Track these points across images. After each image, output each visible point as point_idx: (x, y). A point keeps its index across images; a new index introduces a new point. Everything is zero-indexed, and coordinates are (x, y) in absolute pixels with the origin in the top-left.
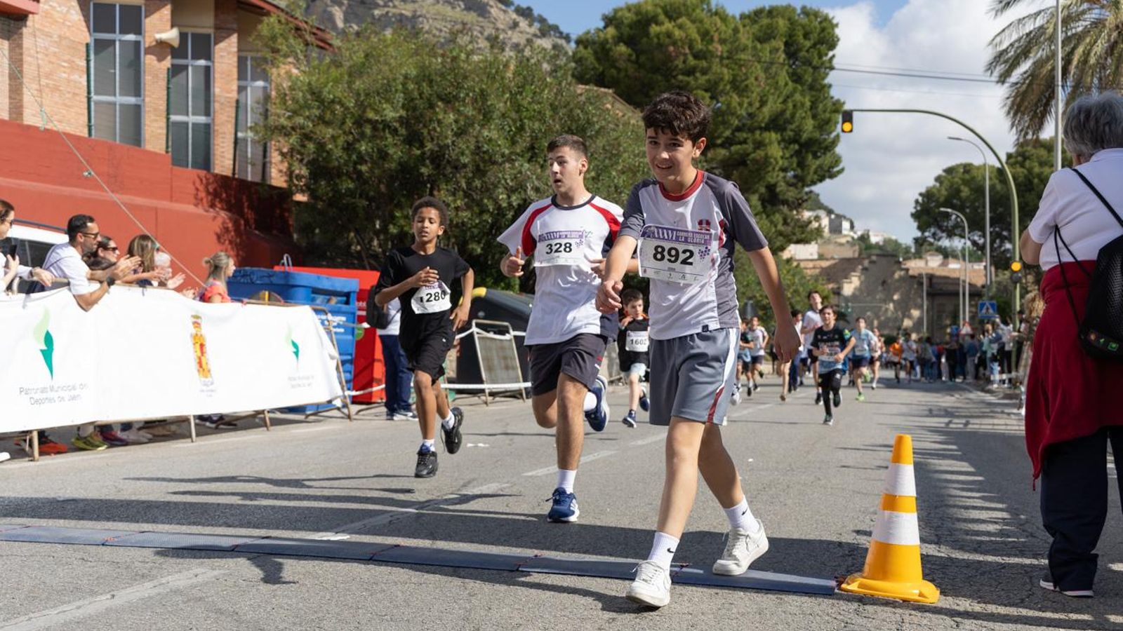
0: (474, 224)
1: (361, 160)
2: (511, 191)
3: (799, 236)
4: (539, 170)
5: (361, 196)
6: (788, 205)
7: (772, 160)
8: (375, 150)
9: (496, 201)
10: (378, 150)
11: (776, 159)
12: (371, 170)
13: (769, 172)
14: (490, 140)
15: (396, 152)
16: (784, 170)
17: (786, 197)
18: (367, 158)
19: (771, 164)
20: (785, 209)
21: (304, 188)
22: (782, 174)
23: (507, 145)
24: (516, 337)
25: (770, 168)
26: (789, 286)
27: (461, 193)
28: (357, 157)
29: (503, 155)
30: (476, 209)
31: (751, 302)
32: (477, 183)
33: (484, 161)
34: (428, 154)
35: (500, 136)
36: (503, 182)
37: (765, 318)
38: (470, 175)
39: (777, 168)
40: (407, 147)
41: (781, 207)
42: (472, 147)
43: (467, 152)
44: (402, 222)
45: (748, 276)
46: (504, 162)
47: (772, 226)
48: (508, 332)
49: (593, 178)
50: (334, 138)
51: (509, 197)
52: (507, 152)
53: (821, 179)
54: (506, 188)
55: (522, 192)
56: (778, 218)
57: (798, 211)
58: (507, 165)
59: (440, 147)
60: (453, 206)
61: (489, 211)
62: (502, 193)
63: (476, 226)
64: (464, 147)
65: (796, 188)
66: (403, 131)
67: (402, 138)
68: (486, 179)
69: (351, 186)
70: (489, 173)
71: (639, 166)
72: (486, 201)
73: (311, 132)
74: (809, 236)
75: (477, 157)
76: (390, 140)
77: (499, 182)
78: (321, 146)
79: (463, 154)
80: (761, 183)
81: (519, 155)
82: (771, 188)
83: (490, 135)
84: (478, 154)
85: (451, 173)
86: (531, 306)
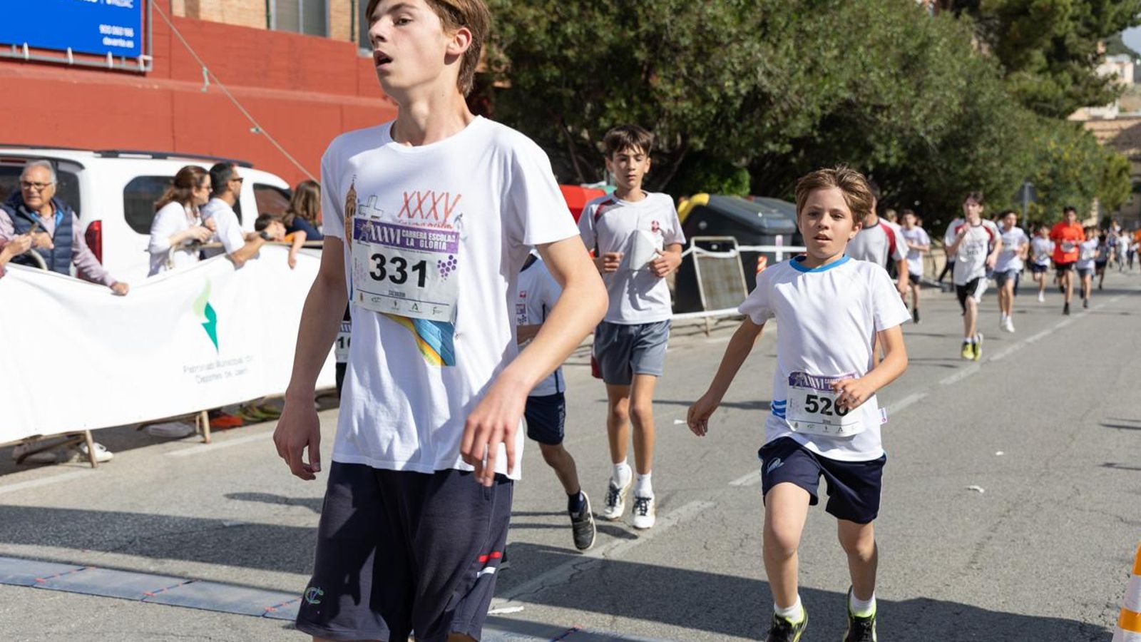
0: (695, 116)
1: (567, 43)
2: (738, 77)
3: (1092, 97)
4: (771, 52)
5: (567, 86)
6: (1080, 61)
7: (1060, 8)
8: (583, 31)
9: (720, 88)
10: (587, 31)
11: (1065, 7)
12: (579, 54)
13: (1056, 22)
14: (715, 18)
15: (607, 34)
16: (1074, 18)
17: (1077, 51)
18: (574, 41)
19: (1058, 12)
20: (1075, 65)
21: (503, 75)
22: (1071, 24)
23: (734, 23)
24: (742, 253)
25: (1058, 18)
26: (1077, 163)
27: (681, 80)
28: (563, 40)
29: (729, 35)
30: (698, 98)
31: (1029, 184)
32: (700, 68)
33: (707, 43)
34: (643, 35)
35: (726, 13)
36: (729, 66)
37: (1046, 200)
38: (692, 59)
39: (1066, 18)
40: (620, 27)
41: (1071, 63)
42: (694, 26)
43: (687, 32)
44: (614, 114)
45: (1025, 155)
46: (730, 43)
47: (1060, 86)
48: (733, 248)
49: (836, 58)
50: (536, 20)
51: (736, 84)
52: (734, 31)
53: (1122, 27)
54: (733, 74)
55: (752, 78)
56: (1066, 77)
57: (1091, 68)
58: (735, 46)
59: (657, 27)
60: (671, 95)
61: (713, 100)
62: (728, 80)
63: (698, 118)
64: (684, 26)
65: (1090, 39)
66: (614, 10)
67: (613, 17)
68: (709, 63)
69: (556, 73)
70: (713, 56)
71: (892, 36)
72: (709, 89)
73: (512, 12)
74: (1105, 98)
75: (700, 38)
76: (599, 19)
77: (725, 67)
78: (521, 28)
79: (683, 35)
80: (1046, 35)
81: (748, 34)
82: (1059, 42)
83: (713, 12)
84: (700, 34)
85: (669, 56)
86: (760, 215)
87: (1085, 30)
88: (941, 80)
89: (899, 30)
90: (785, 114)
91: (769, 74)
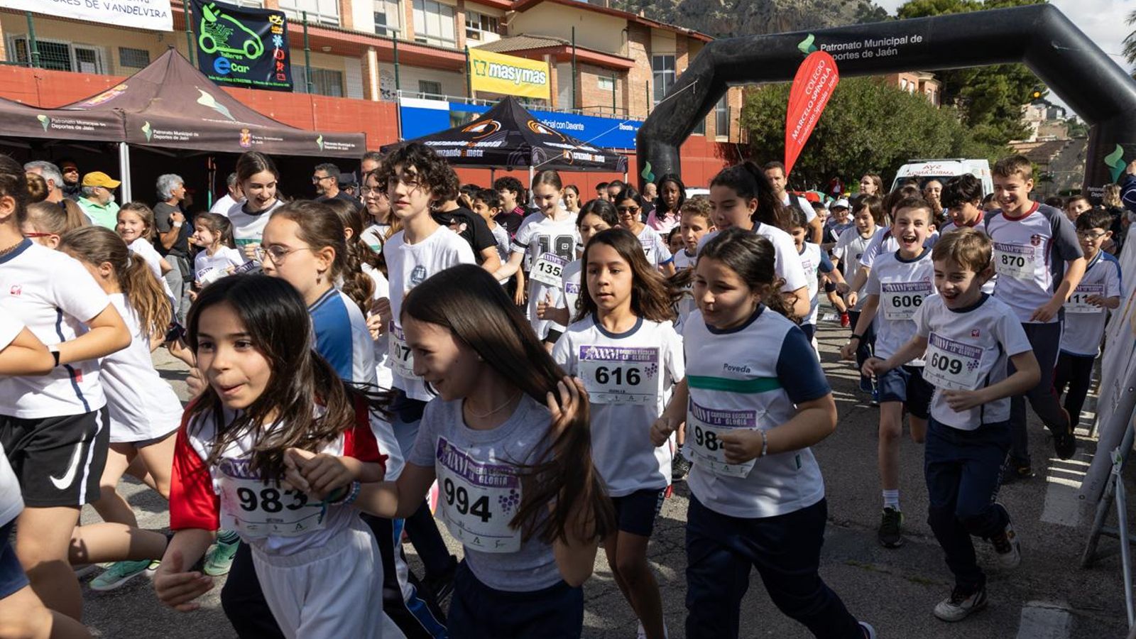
2: (859, 144)
4: (873, 134)
9: (852, 149)
17: (1010, 112)
20: (1008, 119)
27: (835, 147)
29: (856, 128)
32: (843, 142)
33: (847, 130)
51: (858, 147)
52: (858, 126)
54: (857, 143)
55: (865, 145)
56: (1004, 126)
58: (858, 132)
62: (855, 146)
70: (849, 136)
71: (922, 122)
72: (847, 150)
74: (1023, 135)
77: (854, 141)
87: (1014, 102)
88: (943, 140)
89: (925, 118)
90: (878, 159)
91: (871, 143)
